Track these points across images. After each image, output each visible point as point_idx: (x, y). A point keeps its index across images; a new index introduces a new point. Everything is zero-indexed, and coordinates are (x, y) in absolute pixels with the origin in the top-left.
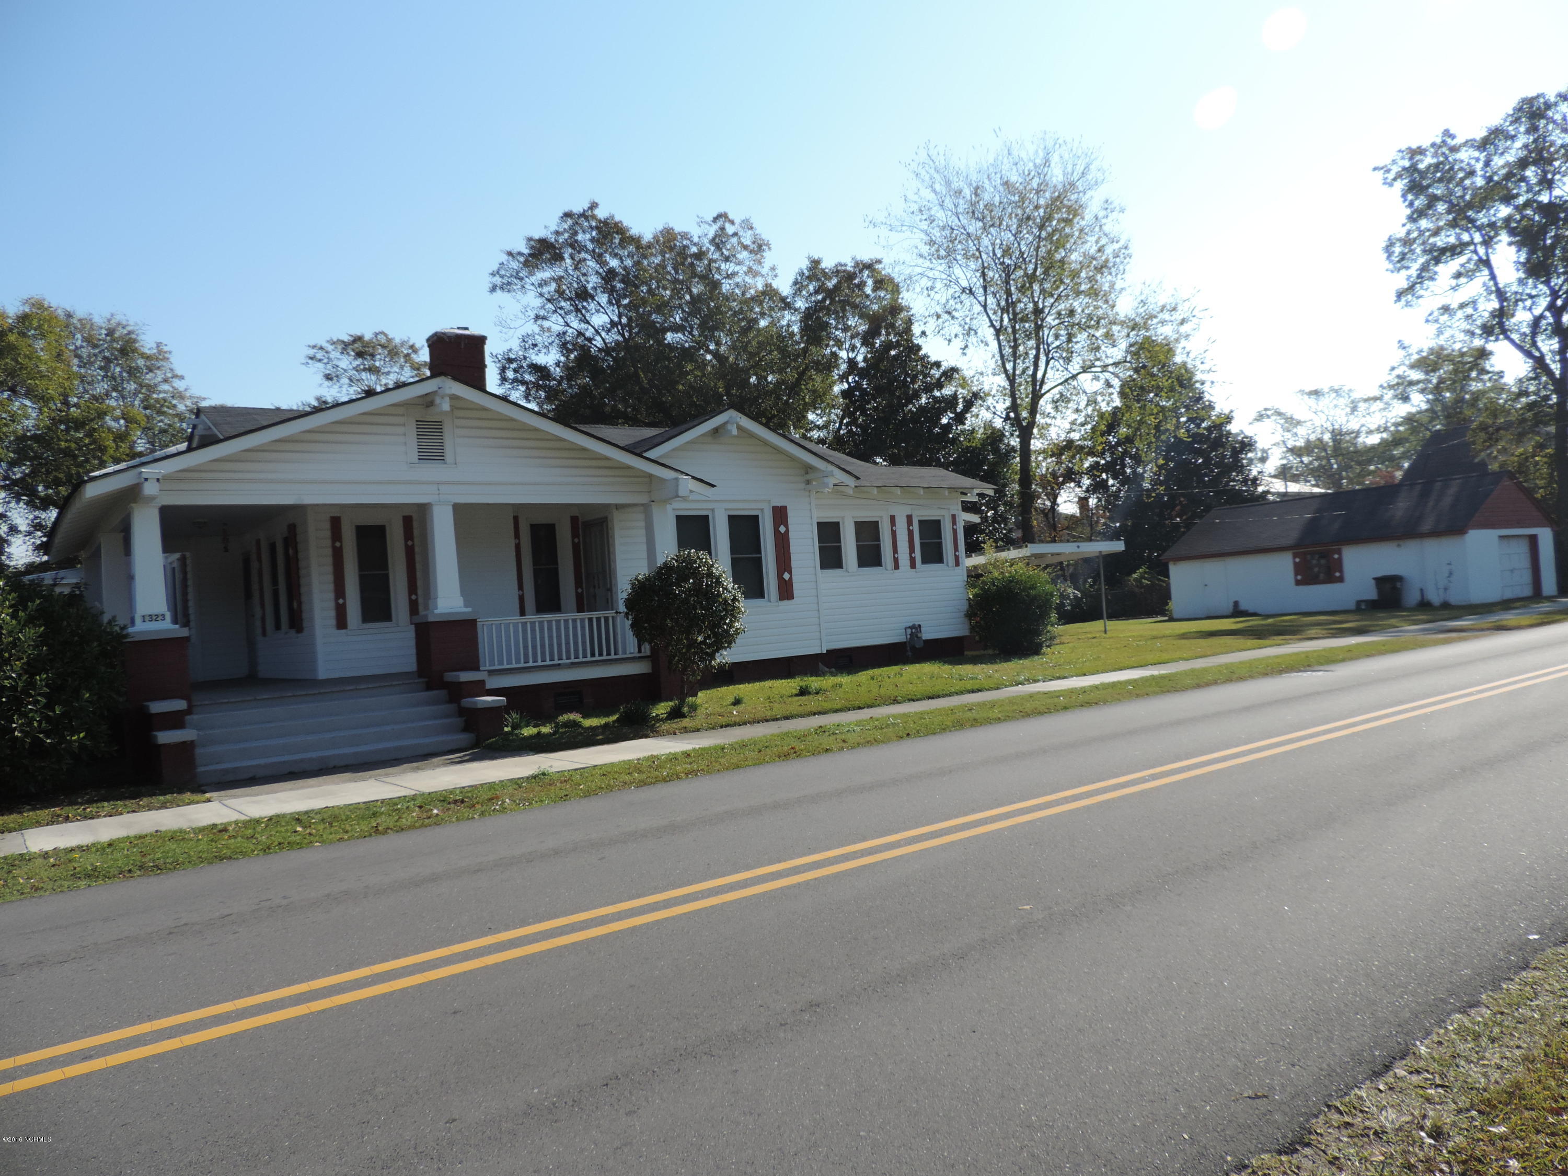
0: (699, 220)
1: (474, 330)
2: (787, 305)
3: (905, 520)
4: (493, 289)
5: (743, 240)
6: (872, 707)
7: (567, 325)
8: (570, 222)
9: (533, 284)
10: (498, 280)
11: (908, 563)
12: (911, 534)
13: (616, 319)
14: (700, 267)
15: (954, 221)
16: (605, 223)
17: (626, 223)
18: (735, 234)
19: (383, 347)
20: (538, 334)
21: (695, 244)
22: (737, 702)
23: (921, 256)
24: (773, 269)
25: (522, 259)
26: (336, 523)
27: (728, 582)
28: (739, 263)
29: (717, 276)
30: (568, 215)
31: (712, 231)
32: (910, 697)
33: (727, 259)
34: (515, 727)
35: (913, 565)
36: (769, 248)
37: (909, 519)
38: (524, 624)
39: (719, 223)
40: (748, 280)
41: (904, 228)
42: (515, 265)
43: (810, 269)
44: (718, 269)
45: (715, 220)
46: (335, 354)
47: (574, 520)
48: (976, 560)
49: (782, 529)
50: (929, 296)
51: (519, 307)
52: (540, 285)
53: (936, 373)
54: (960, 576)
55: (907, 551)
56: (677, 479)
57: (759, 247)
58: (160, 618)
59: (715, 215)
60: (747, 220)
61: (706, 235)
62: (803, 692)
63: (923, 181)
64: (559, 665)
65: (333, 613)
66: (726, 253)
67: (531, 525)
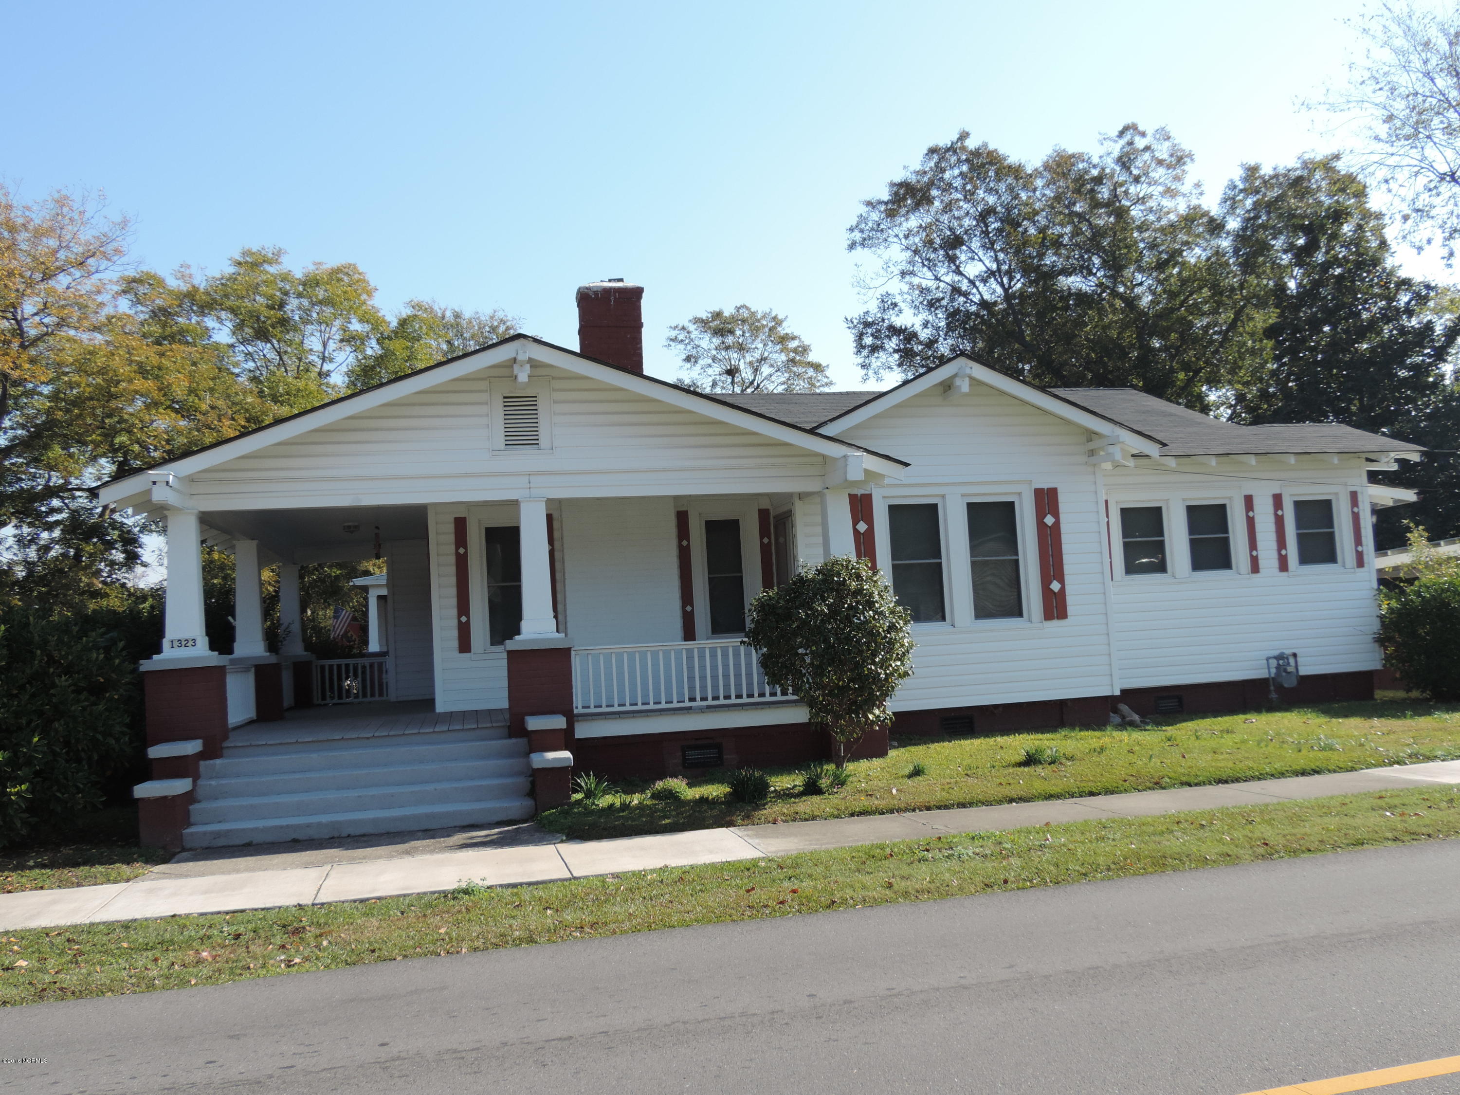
0: (1101, 137)
1: (630, 282)
2: (1215, 227)
3: (1270, 501)
4: (852, 246)
5: (1157, 154)
6: (1112, 792)
7: (937, 279)
8: (936, 157)
9: (897, 236)
10: (857, 236)
11: (1275, 563)
12: (1279, 522)
13: (994, 266)
14: (1104, 193)
15: (1425, 87)
16: (977, 153)
17: (1002, 151)
18: (1147, 148)
19: (744, 321)
20: (908, 293)
21: (1095, 167)
22: (917, 772)
23: (1377, 138)
24: (1198, 185)
25: (883, 208)
26: (460, 525)
27: (887, 602)
28: (1153, 183)
29: (1126, 203)
30: (932, 151)
31: (1117, 148)
32: (1184, 779)
33: (1137, 180)
34: (589, 794)
35: (1283, 566)
36: (1192, 160)
37: (1278, 500)
38: (690, 652)
39: (1127, 137)
40: (1167, 203)
41: (1351, 105)
42: (875, 216)
43: (1245, 180)
44: (1126, 193)
45: (1121, 134)
46: (695, 334)
47: (764, 514)
48: (1394, 560)
49: (1049, 520)
50: (1390, 191)
51: (880, 263)
52: (906, 237)
53: (1404, 298)
54: (1367, 580)
55: (1273, 545)
56: (845, 457)
57: (1179, 159)
58: (191, 643)
59: (1120, 128)
60: (1163, 129)
61: (1109, 154)
62: (1031, 760)
63: (1374, 37)
64: (690, 708)
65: (455, 633)
66: (1135, 172)
67: (707, 522)
